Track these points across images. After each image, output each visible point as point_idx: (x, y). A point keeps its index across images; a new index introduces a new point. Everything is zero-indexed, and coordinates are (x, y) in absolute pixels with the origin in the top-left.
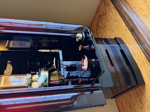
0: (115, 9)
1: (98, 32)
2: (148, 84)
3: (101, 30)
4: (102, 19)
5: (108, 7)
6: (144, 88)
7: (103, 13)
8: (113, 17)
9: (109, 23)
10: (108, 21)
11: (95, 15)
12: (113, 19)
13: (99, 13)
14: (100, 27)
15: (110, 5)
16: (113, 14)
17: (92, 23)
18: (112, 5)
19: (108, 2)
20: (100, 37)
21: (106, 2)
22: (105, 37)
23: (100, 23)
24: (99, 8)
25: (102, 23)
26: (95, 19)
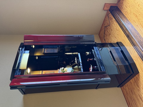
0: (116, 22)
1: (105, 38)
2: (141, 72)
3: (107, 37)
4: (107, 29)
5: (111, 20)
6: (139, 75)
7: (108, 24)
8: (115, 28)
9: (112, 31)
10: (112, 30)
11: (102, 26)
12: (115, 29)
13: (105, 25)
14: (106, 35)
15: (112, 19)
16: (115, 25)
17: (100, 31)
18: (114, 19)
19: (111, 17)
20: (107, 42)
21: (110, 16)
22: (110, 42)
23: (106, 32)
24: (105, 20)
25: (108, 32)
26: (102, 29)
